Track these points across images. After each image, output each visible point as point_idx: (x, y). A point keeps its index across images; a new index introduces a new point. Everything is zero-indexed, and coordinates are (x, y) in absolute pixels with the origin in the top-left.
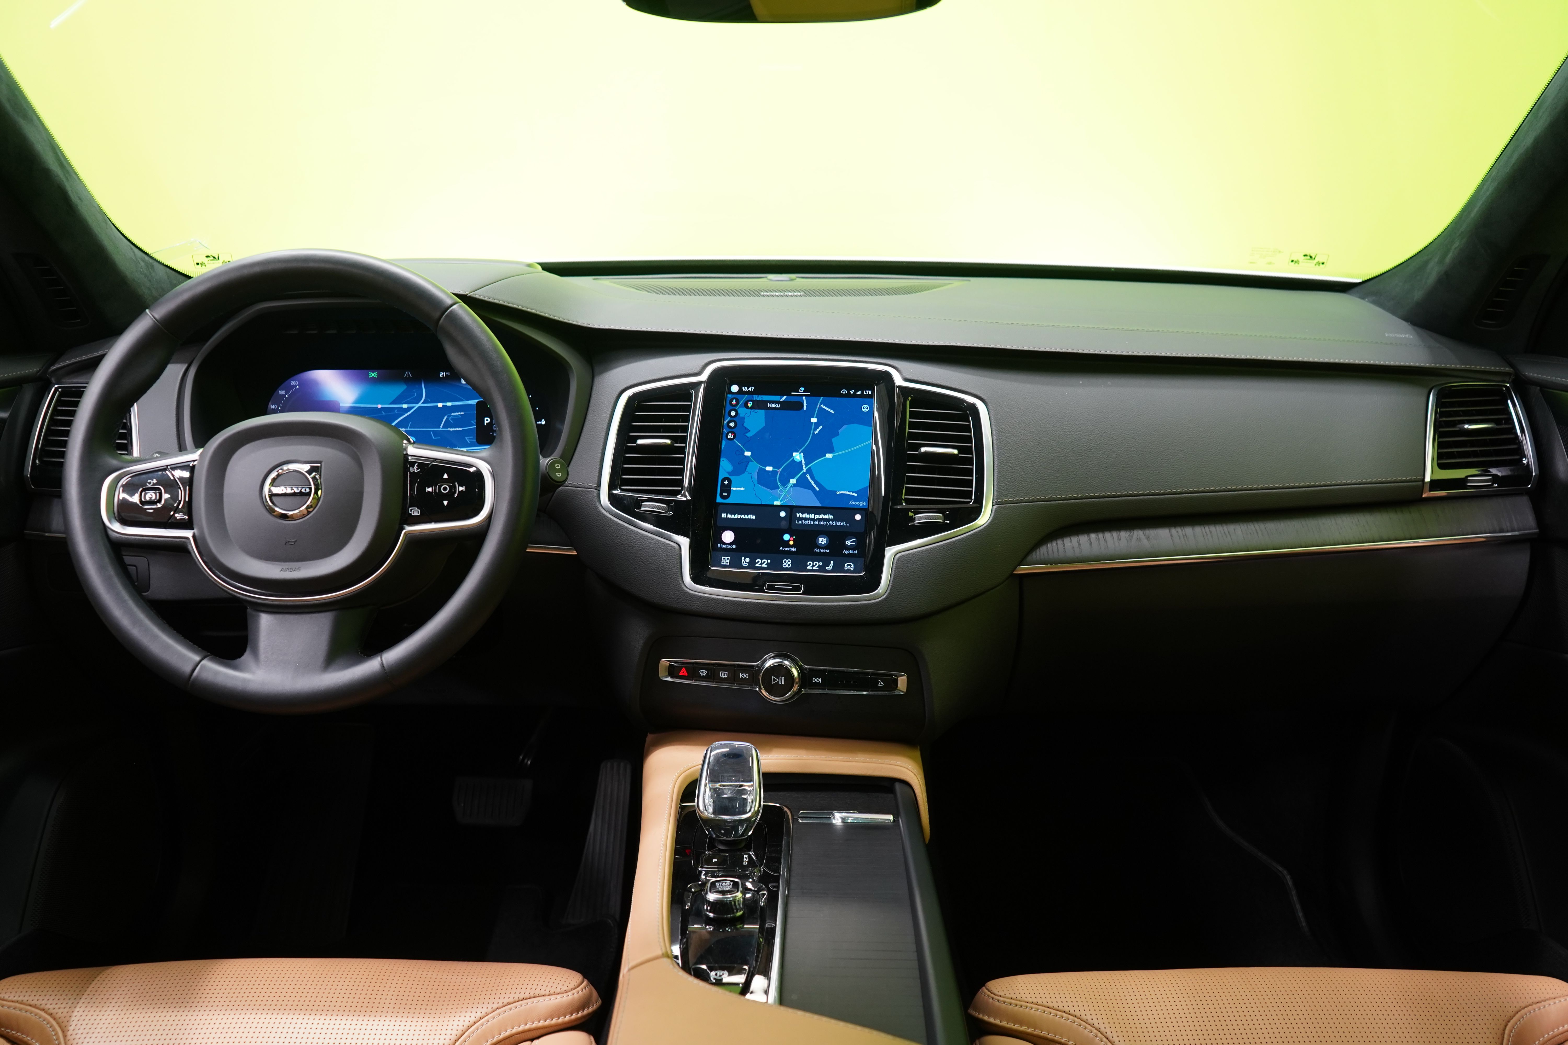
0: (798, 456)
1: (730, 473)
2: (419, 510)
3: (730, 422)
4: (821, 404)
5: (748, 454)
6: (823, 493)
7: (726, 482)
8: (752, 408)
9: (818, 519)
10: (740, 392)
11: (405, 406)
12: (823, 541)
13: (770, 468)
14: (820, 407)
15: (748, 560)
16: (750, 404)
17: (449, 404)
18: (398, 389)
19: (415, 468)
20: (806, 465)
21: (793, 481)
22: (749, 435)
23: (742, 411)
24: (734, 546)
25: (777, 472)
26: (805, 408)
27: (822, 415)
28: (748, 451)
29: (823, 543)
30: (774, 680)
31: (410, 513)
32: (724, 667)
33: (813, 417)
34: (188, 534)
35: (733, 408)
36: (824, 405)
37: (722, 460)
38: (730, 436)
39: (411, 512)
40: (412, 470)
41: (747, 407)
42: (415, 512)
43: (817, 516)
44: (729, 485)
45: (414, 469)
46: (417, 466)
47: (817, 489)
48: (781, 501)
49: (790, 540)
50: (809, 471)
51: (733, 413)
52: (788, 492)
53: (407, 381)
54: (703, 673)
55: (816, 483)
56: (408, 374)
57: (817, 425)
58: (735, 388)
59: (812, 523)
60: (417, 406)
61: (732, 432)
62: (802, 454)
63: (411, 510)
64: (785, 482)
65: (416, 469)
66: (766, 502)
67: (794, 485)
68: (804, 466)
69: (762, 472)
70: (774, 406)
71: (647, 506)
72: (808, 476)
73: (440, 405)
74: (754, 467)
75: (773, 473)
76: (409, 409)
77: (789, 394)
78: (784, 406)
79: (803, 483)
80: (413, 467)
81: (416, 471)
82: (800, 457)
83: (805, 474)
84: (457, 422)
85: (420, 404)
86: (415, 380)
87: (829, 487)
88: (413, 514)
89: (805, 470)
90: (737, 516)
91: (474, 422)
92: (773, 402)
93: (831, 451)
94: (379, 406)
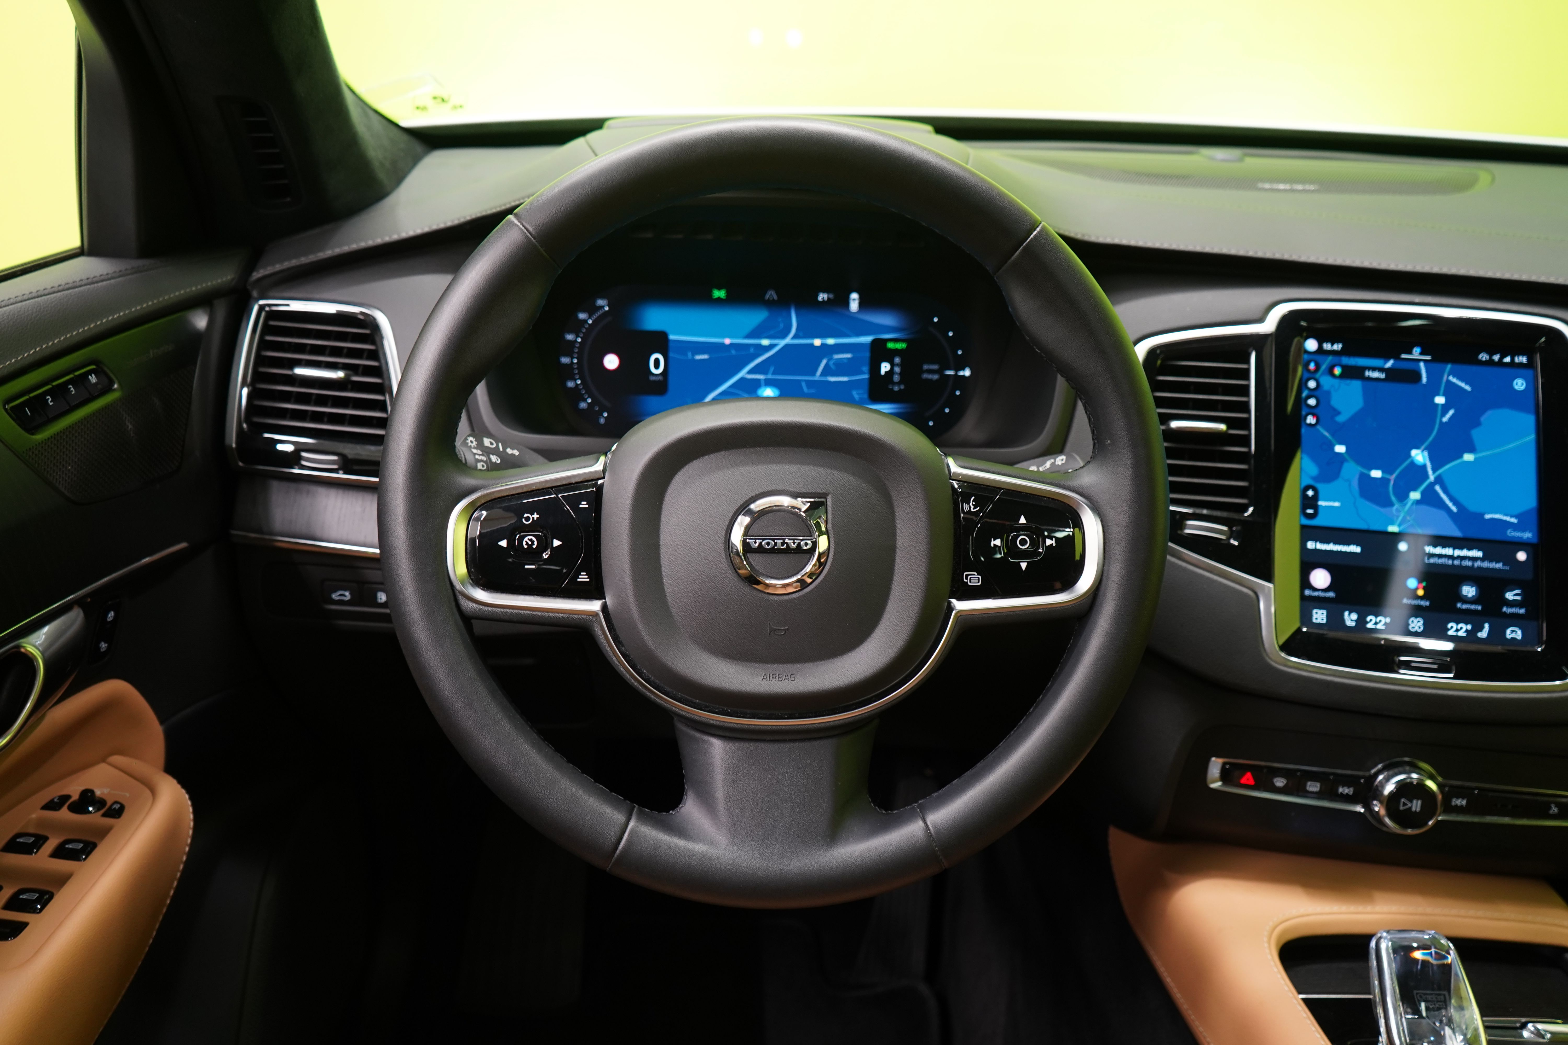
0: (1419, 456)
1: (1316, 479)
2: (980, 577)
3: (1309, 397)
4: (1448, 376)
5: (1340, 449)
6: (1463, 516)
7: (1310, 493)
8: (1342, 376)
9: (1459, 557)
10: (1320, 351)
11: (765, 342)
12: (1469, 591)
13: (1376, 474)
14: (1448, 382)
15: (1354, 616)
16: (1338, 371)
17: (831, 341)
18: (755, 317)
19: (971, 504)
20: (1434, 470)
21: (1415, 495)
22: (1340, 419)
23: (1327, 382)
24: (1331, 594)
25: (1389, 480)
26: (1424, 379)
27: (1451, 392)
28: (1340, 443)
29: (1470, 595)
30: (1405, 804)
31: (965, 580)
32: (1314, 777)
33: (1438, 394)
34: (595, 606)
35: (1311, 376)
36: (1454, 376)
37: (1298, 455)
38: (1311, 420)
39: (967, 579)
40: (966, 508)
41: (1333, 375)
42: (974, 579)
43: (1458, 553)
44: (1316, 498)
45: (970, 507)
46: (973, 501)
47: (1454, 509)
48: (1400, 525)
49: (1417, 589)
50: (1439, 480)
51: (1312, 384)
52: (1409, 513)
53: (769, 304)
54: (1280, 782)
55: (1452, 499)
56: (771, 294)
57: (1445, 408)
58: (1311, 345)
59: (1450, 562)
60: (782, 343)
61: (1314, 415)
62: (1426, 453)
63: (967, 576)
64: (1403, 497)
65: (972, 507)
66: (1375, 526)
67: (1418, 502)
68: (1430, 472)
69: (1365, 479)
70: (1376, 375)
71: (1194, 527)
72: (1438, 488)
73: (817, 342)
74: (1351, 470)
75: (1383, 481)
76: (771, 346)
77: (1397, 358)
78: (1392, 375)
79: (1430, 499)
80: (968, 503)
81: (972, 510)
82: (1424, 457)
83: (1432, 485)
84: (840, 368)
85: (788, 340)
86: (782, 303)
87: (1472, 506)
88: (969, 584)
89: (1432, 478)
90: (1331, 547)
91: (866, 369)
92: (1374, 369)
93: (1472, 450)
94: (727, 341)
